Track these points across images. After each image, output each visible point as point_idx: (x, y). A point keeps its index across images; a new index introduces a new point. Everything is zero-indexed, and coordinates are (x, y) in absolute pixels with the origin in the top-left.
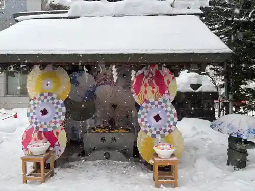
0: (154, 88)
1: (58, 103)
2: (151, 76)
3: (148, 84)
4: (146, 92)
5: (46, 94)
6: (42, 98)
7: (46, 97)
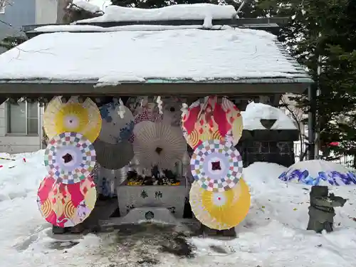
0: (212, 126)
1: (85, 145)
2: (209, 110)
3: (205, 121)
4: (201, 131)
5: (68, 135)
6: (63, 140)
7: (68, 139)
